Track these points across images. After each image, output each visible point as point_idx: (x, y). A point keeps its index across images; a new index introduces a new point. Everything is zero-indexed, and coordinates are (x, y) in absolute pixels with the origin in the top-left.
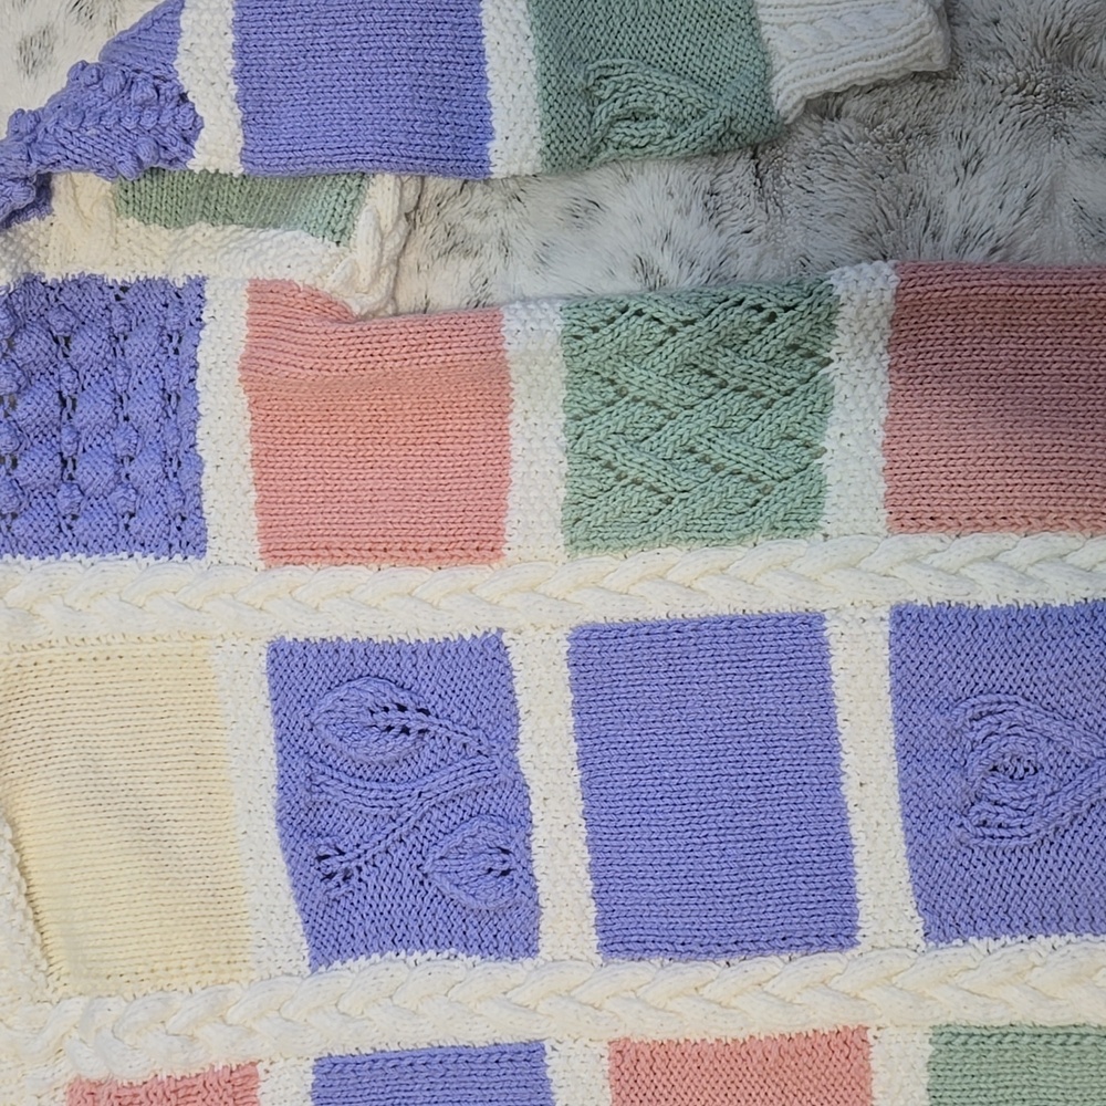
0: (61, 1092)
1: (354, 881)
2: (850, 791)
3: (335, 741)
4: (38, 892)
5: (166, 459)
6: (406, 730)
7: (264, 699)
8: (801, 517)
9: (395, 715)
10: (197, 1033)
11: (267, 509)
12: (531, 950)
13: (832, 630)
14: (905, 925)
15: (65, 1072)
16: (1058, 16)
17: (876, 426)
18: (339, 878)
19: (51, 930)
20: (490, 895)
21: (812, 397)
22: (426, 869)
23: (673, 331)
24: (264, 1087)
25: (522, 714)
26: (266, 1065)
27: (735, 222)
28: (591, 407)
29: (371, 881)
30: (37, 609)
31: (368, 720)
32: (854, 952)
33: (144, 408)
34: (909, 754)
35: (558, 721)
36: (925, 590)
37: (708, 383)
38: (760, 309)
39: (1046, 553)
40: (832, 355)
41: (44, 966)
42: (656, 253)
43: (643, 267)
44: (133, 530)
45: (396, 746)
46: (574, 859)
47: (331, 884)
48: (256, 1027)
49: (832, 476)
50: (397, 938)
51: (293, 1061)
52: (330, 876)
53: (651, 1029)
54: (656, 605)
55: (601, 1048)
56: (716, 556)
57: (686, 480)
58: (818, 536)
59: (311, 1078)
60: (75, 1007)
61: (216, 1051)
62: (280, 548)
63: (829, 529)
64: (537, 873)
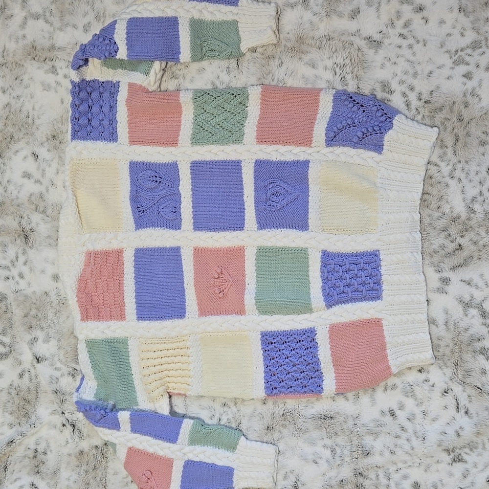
0: (84, 254)
1: (145, 213)
2: (245, 198)
3: (142, 183)
4: (81, 212)
5: (110, 120)
6: (156, 181)
7: (128, 174)
8: (239, 140)
9: (154, 178)
10: (112, 241)
11: (131, 133)
12: (179, 228)
13: (243, 164)
14: (254, 226)
15: (85, 249)
16: (300, 34)
17: (256, 121)
18: (142, 212)
19: (83, 220)
20: (172, 216)
21: (244, 114)
22: (159, 211)
23: (215, 98)
24: (124, 254)
25: (180, 179)
26: (125, 249)
27: (232, 75)
28: (199, 114)
29: (148, 213)
30: (82, 152)
31: (149, 179)
32: (243, 231)
33: (106, 109)
34: (256, 190)
35: (188, 181)
36: (263, 156)
37: (223, 110)
38: (233, 94)
39: (287, 150)
40: (248, 105)
41: (81, 227)
42: (216, 81)
43: (213, 84)
44: (103, 136)
45: (154, 184)
46: (189, 210)
47: (140, 213)
48: (123, 241)
49: (246, 131)
50: (153, 224)
51: (130, 248)
52: (140, 211)
53: (202, 244)
54: (208, 157)
55: (192, 248)
56: (222, 147)
57: (217, 131)
58: (242, 144)
59: (134, 252)
60: (88, 235)
61: (115, 245)
62: (133, 141)
63: (244, 143)
64: (181, 212)
